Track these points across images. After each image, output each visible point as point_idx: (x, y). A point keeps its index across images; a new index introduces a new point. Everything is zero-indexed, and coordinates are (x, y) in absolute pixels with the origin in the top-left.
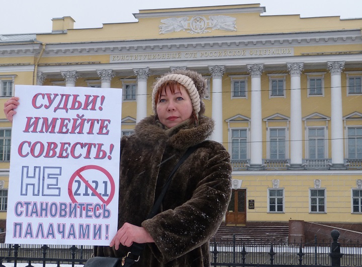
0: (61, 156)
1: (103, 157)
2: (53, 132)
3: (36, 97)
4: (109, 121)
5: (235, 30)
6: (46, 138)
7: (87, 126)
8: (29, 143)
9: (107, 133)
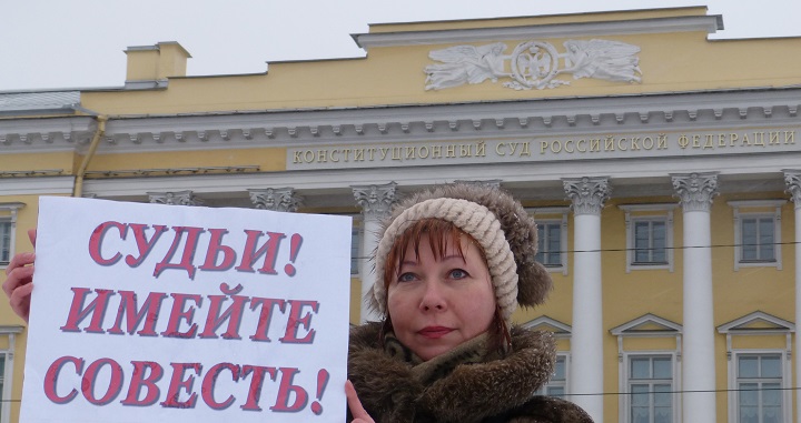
0: (172, 402)
1: (299, 406)
2: (149, 331)
3: (100, 230)
4: (315, 306)
5: (637, 78)
6: (129, 349)
7: (250, 319)
8: (79, 363)
9: (309, 339)
